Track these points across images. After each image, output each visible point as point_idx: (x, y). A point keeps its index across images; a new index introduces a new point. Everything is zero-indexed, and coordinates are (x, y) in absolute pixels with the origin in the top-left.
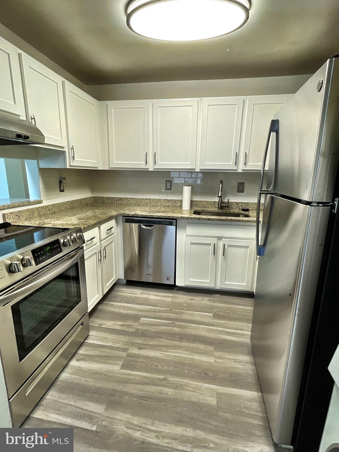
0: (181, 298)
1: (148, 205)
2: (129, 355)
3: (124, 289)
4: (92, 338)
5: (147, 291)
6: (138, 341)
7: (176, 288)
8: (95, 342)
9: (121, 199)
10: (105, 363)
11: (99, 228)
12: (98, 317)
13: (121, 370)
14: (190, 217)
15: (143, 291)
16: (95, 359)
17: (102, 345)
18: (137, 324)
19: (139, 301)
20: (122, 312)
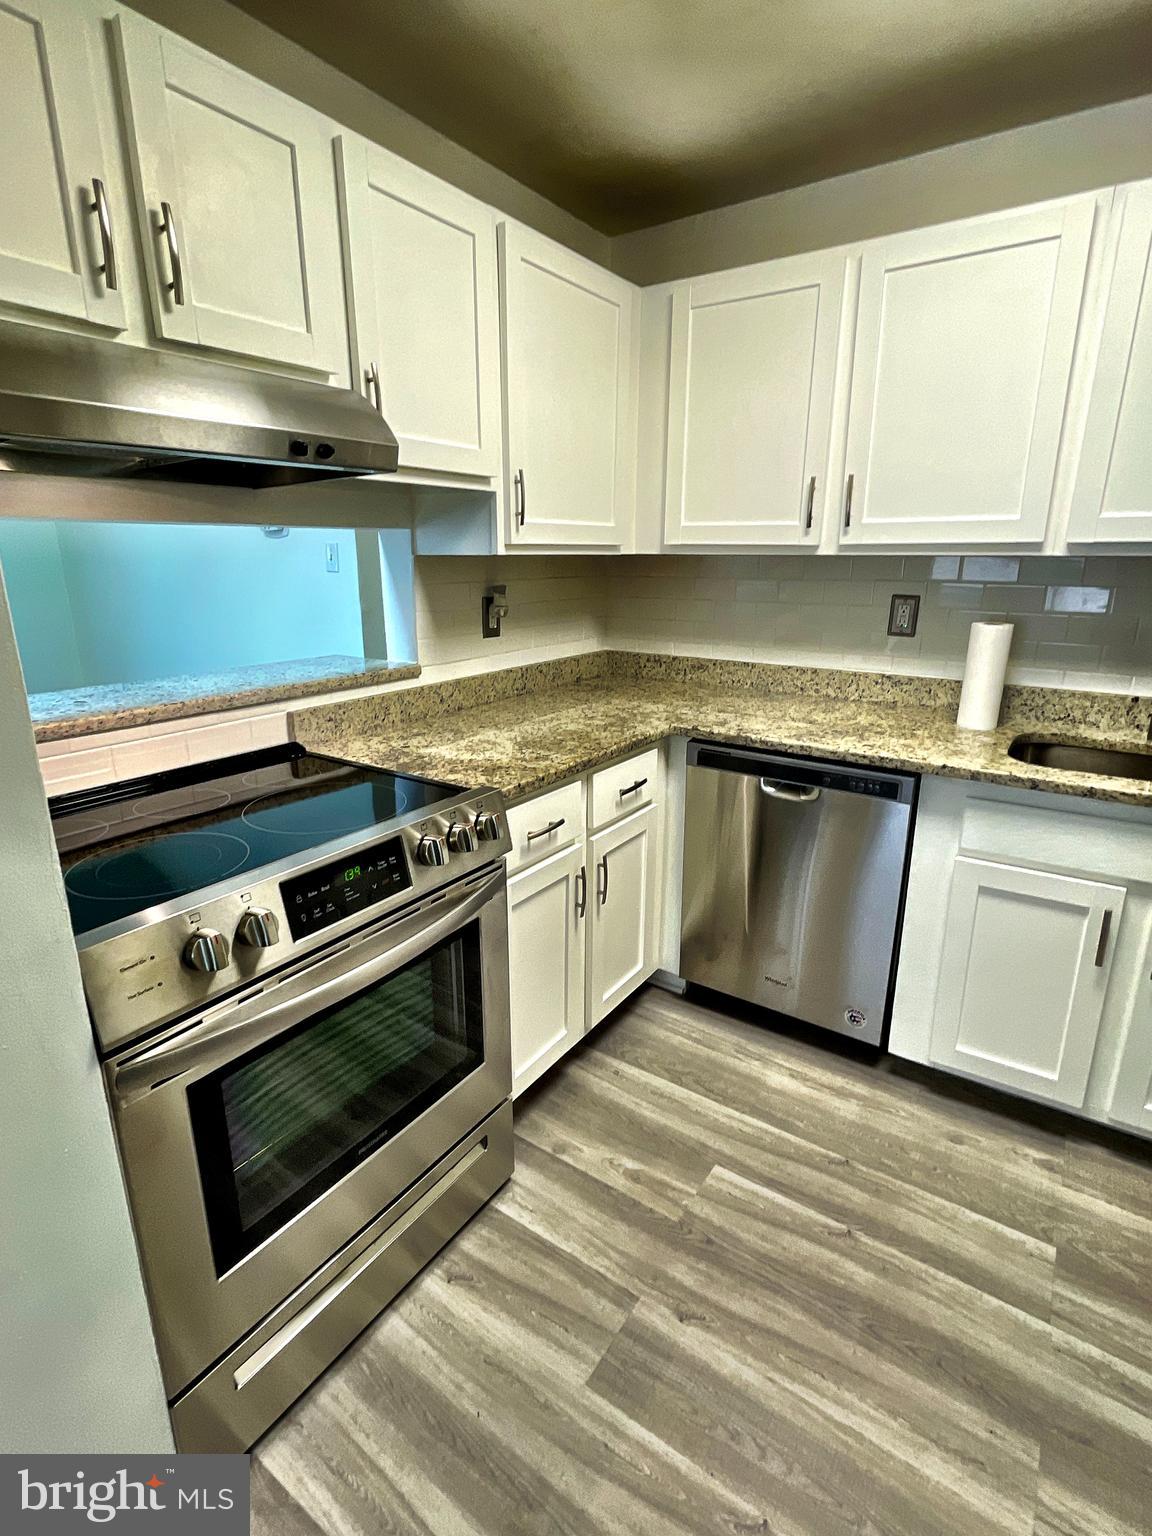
0: (903, 1114)
1: (805, 694)
2: (635, 1332)
3: (674, 1016)
4: (519, 1199)
5: (759, 1042)
6: (681, 1272)
7: (884, 1065)
8: (525, 1220)
9: (700, 665)
10: (535, 1330)
11: (588, 781)
12: (556, 1112)
13: (588, 1392)
14: (985, 774)
15: (743, 1042)
16: (508, 1297)
17: (547, 1241)
18: (694, 1192)
19: (722, 1085)
20: (647, 1113)
